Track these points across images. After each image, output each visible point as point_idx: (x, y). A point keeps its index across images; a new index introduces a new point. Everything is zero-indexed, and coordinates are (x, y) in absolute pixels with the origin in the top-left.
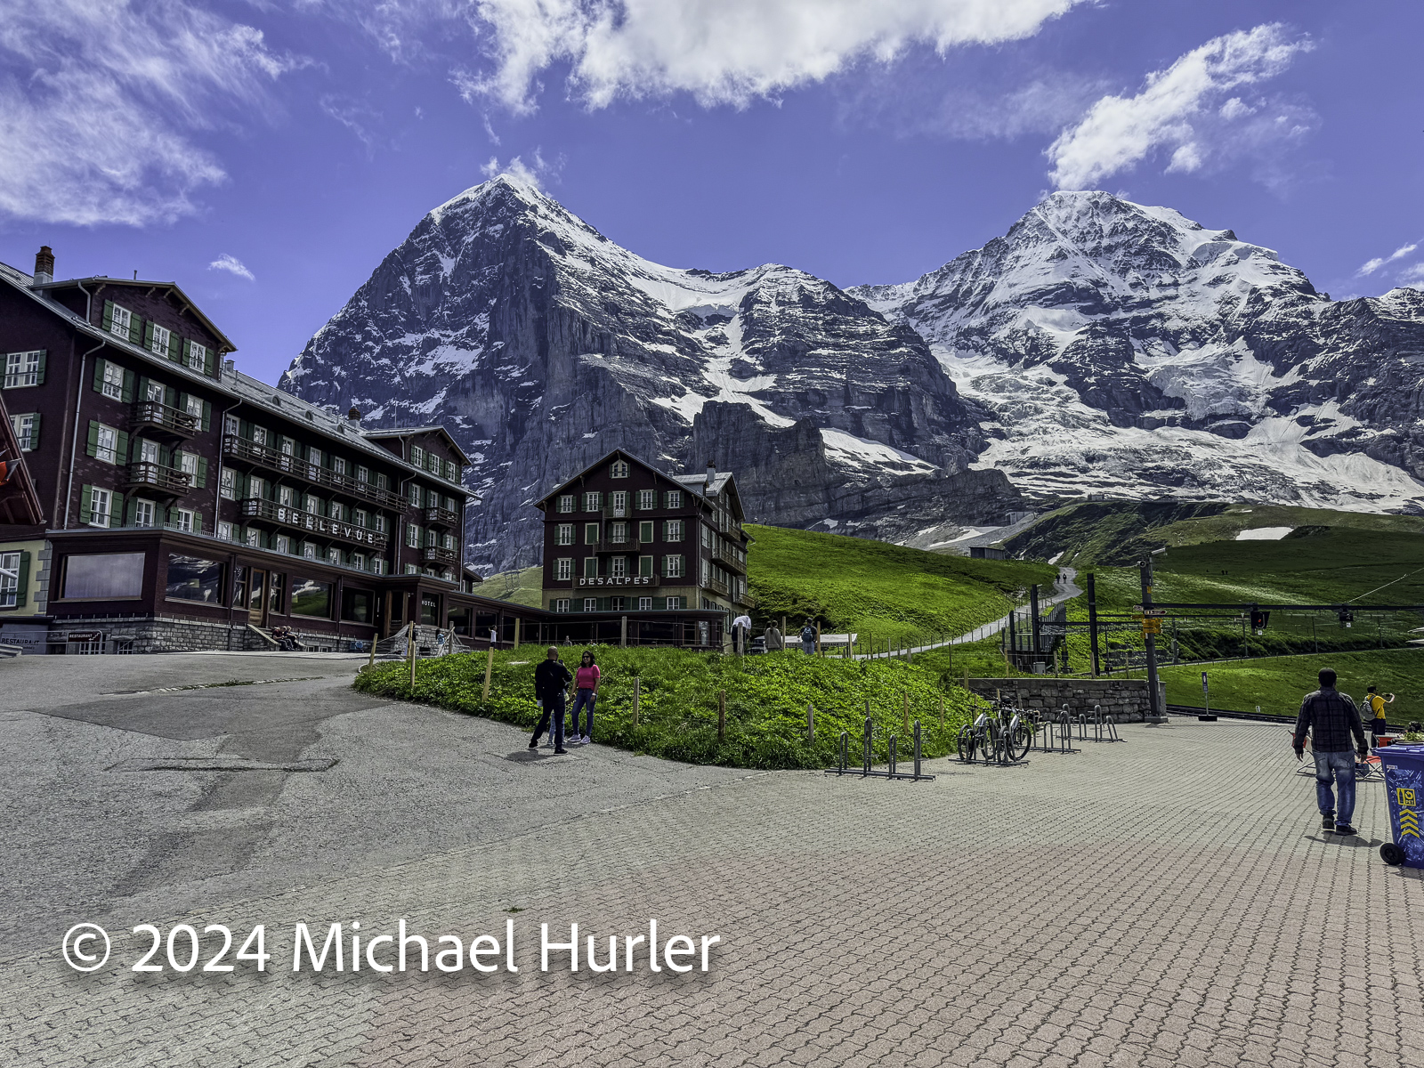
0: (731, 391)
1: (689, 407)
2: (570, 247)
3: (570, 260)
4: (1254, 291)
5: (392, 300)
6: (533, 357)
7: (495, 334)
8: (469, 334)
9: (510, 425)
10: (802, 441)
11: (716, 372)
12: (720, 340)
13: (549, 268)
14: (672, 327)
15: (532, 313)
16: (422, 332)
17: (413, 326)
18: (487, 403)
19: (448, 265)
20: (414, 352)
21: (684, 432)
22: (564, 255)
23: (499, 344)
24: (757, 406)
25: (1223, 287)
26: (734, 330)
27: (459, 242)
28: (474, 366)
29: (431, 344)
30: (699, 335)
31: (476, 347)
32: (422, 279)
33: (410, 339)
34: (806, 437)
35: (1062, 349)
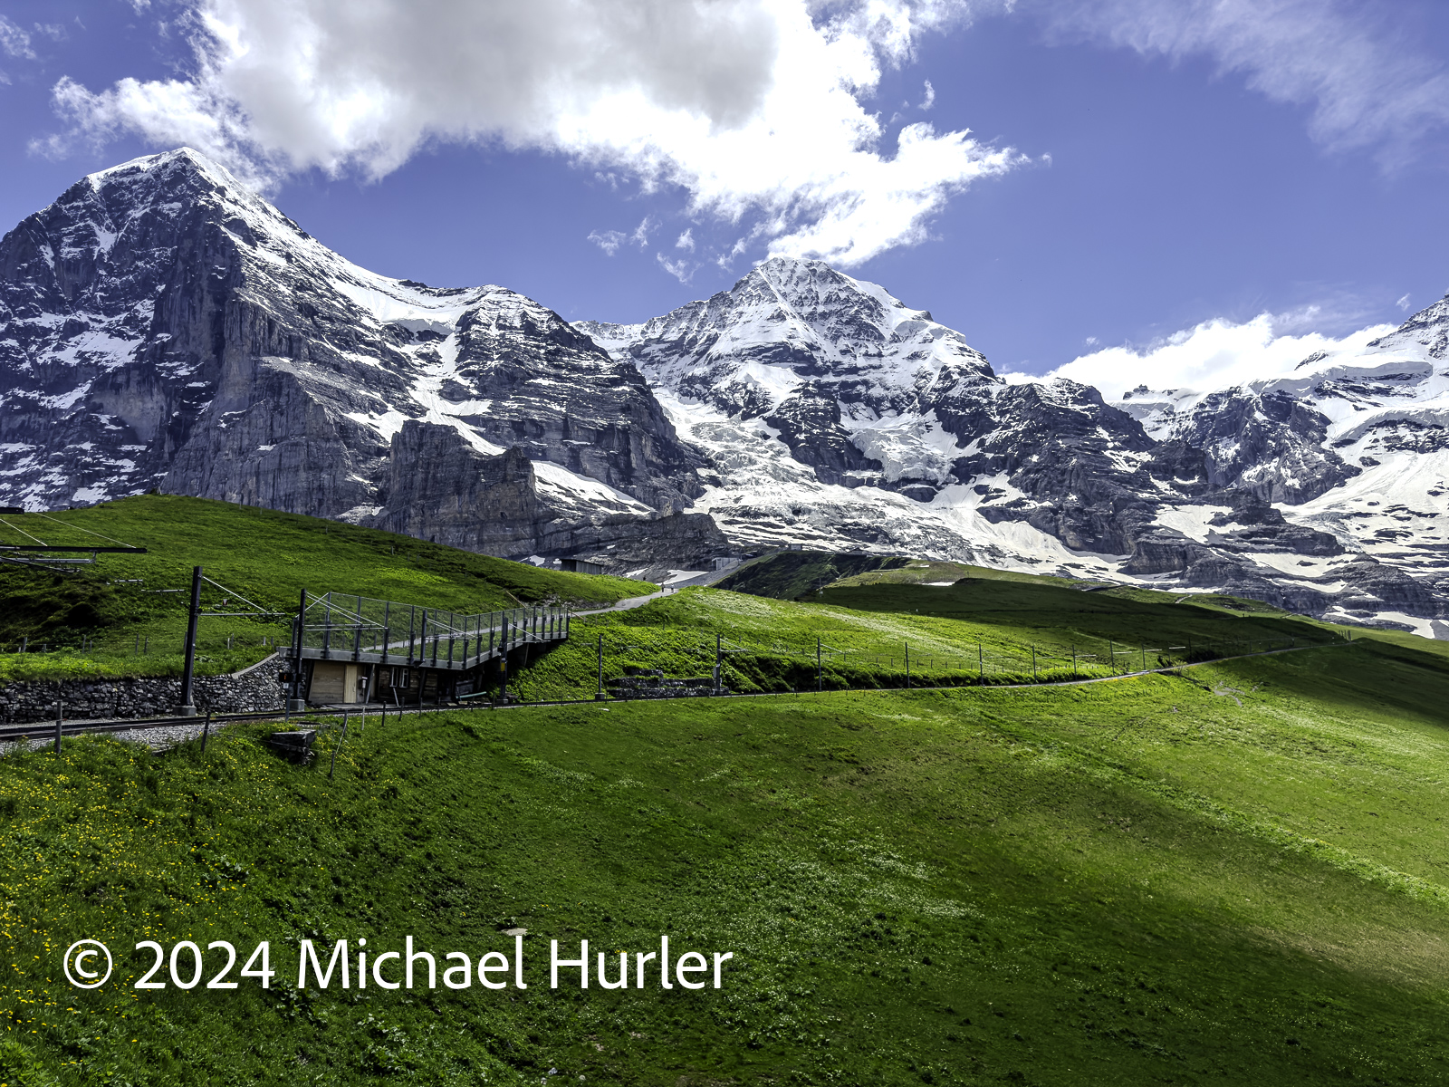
0: (439, 412)
1: (389, 424)
2: (262, 238)
3: (261, 252)
4: (945, 368)
5: (27, 272)
6: (206, 355)
7: (159, 325)
8: (127, 322)
9: (171, 430)
10: (511, 470)
11: (424, 391)
12: (432, 358)
13: (234, 258)
14: (378, 337)
15: (209, 305)
16: (66, 313)
17: (53, 304)
18: (144, 402)
19: (106, 240)
20: (52, 335)
21: (380, 452)
22: (254, 246)
23: (164, 337)
24: (465, 431)
25: (919, 362)
26: (448, 349)
27: (123, 215)
28: (130, 359)
29: (75, 329)
30: (409, 350)
31: (135, 337)
32: (69, 252)
33: (47, 320)
34: (515, 467)
35: (776, 406)
